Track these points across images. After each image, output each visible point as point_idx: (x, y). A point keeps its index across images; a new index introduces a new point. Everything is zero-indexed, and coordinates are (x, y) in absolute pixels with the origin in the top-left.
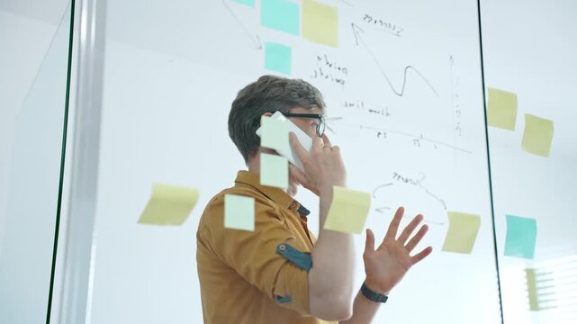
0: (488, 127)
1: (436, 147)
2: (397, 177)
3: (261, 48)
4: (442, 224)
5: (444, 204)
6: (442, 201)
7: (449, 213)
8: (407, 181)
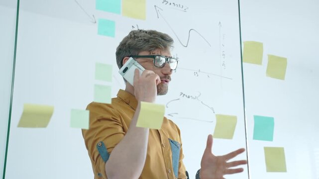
0: (243, 63)
1: (208, 77)
2: (182, 95)
3: (95, 22)
4: (212, 122)
5: (213, 110)
6: (212, 109)
7: (216, 115)
8: (189, 97)
